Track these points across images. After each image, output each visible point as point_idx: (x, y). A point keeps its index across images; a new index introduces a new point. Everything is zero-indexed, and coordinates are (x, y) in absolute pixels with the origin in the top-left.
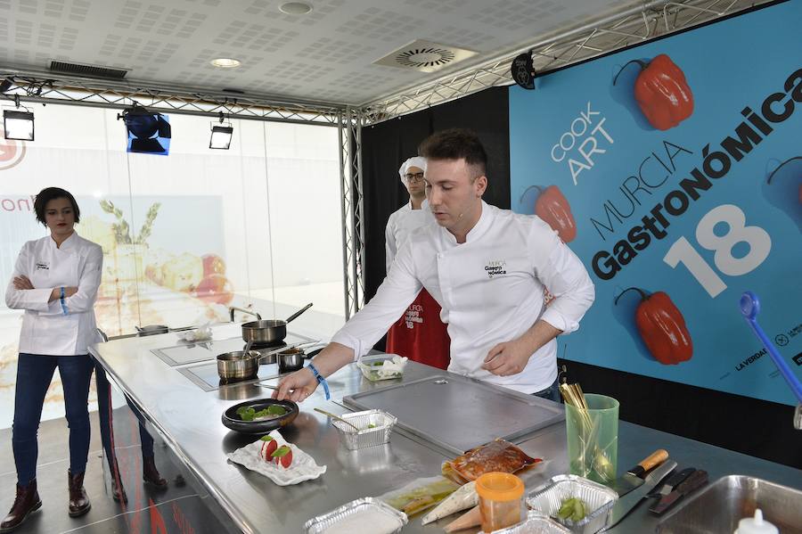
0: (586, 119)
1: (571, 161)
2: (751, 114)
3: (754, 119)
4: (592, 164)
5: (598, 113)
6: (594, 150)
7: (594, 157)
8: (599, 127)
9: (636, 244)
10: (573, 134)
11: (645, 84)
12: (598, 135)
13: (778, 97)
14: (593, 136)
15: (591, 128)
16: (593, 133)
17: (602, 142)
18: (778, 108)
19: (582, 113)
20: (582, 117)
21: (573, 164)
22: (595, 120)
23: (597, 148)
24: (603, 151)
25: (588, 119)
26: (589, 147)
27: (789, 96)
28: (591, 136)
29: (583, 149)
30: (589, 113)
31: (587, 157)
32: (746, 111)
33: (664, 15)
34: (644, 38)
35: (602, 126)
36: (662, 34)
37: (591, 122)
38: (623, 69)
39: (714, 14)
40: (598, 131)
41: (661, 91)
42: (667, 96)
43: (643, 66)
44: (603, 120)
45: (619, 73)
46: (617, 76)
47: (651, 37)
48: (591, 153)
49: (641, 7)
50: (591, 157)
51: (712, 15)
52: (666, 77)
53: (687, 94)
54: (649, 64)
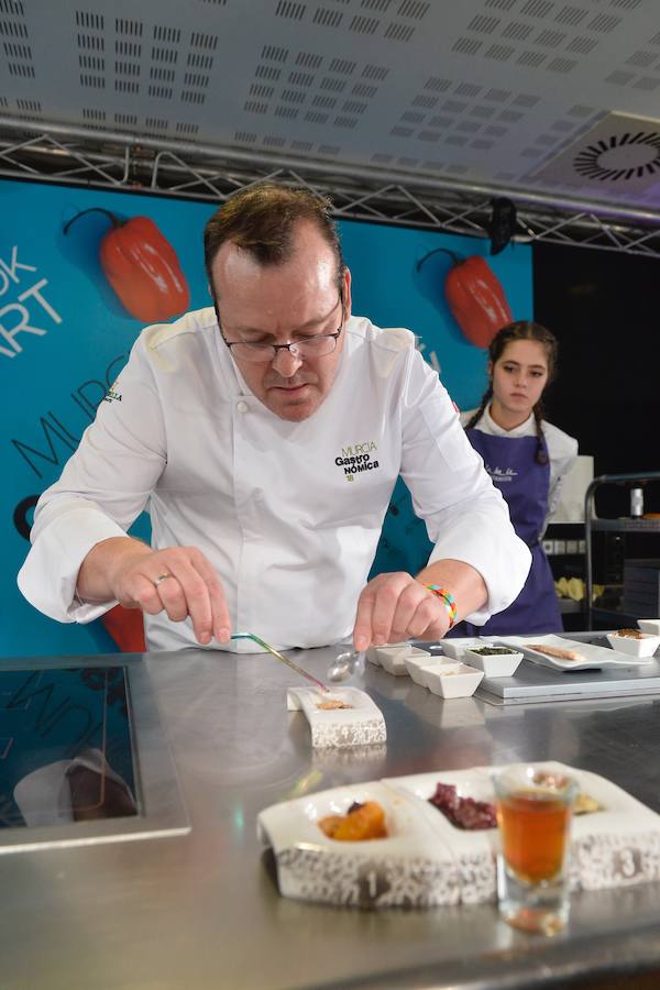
4: (19, 349)
5: (33, 269)
6: (23, 326)
7: (19, 337)
8: (34, 291)
11: (118, 249)
12: (31, 303)
14: (22, 303)
15: (16, 290)
16: (22, 298)
17: (38, 317)
22: (27, 280)
23: (29, 324)
24: (41, 332)
25: (12, 273)
26: (11, 320)
28: (17, 302)
29: (2, 321)
30: (15, 264)
31: (9, 336)
33: (155, 165)
34: (117, 184)
35: (40, 291)
36: (147, 189)
37: (17, 280)
38: (81, 214)
39: (215, 194)
40: (32, 298)
41: (143, 266)
42: (152, 276)
43: (116, 223)
44: (44, 282)
45: (75, 218)
46: (71, 222)
47: (128, 187)
48: (15, 331)
49: (129, 139)
50: (16, 337)
51: (212, 193)
52: (151, 250)
53: (180, 281)
54: (125, 223)
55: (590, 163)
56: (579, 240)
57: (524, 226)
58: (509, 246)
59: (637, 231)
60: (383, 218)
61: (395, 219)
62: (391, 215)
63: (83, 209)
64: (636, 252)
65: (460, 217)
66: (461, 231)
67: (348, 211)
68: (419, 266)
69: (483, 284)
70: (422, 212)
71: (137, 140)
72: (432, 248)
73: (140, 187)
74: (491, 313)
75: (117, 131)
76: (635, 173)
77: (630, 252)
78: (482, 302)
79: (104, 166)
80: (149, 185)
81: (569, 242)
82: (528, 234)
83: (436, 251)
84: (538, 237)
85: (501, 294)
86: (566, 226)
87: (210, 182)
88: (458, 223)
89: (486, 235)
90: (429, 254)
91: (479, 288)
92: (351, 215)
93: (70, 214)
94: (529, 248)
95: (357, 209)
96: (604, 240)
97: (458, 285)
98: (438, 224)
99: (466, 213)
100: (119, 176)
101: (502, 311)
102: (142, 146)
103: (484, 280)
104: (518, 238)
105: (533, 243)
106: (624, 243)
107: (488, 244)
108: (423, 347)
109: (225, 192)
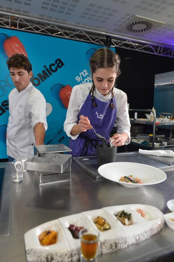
2: (46, 68)
3: (47, 69)
9: (5, 107)
11: (8, 45)
13: (54, 65)
18: (53, 68)
27: (56, 66)
32: (45, 66)
33: (18, 22)
34: (8, 27)
36: (16, 29)
39: (34, 31)
41: (15, 50)
43: (8, 38)
47: (10, 28)
49: (10, 14)
51: (33, 30)
52: (17, 45)
53: (25, 54)
54: (10, 38)
55: (130, 28)
56: (127, 47)
57: (114, 43)
59: (141, 45)
60: (78, 39)
61: (81, 40)
62: (80, 38)
64: (140, 51)
65: (97, 40)
66: (98, 43)
67: (69, 37)
68: (87, 53)
70: (88, 38)
71: (12, 15)
72: (91, 48)
73: (13, 28)
75: (7, 12)
76: (141, 31)
77: (139, 51)
79: (4, 21)
80: (16, 27)
81: (125, 48)
82: (115, 45)
84: (117, 46)
86: (124, 43)
87: (33, 27)
88: (97, 41)
89: (104, 45)
92: (70, 38)
94: (115, 49)
95: (72, 37)
96: (133, 47)
98: (92, 42)
99: (99, 39)
100: (8, 25)
102: (14, 17)
104: (112, 46)
105: (116, 48)
106: (138, 48)
108: (88, 73)
109: (37, 30)
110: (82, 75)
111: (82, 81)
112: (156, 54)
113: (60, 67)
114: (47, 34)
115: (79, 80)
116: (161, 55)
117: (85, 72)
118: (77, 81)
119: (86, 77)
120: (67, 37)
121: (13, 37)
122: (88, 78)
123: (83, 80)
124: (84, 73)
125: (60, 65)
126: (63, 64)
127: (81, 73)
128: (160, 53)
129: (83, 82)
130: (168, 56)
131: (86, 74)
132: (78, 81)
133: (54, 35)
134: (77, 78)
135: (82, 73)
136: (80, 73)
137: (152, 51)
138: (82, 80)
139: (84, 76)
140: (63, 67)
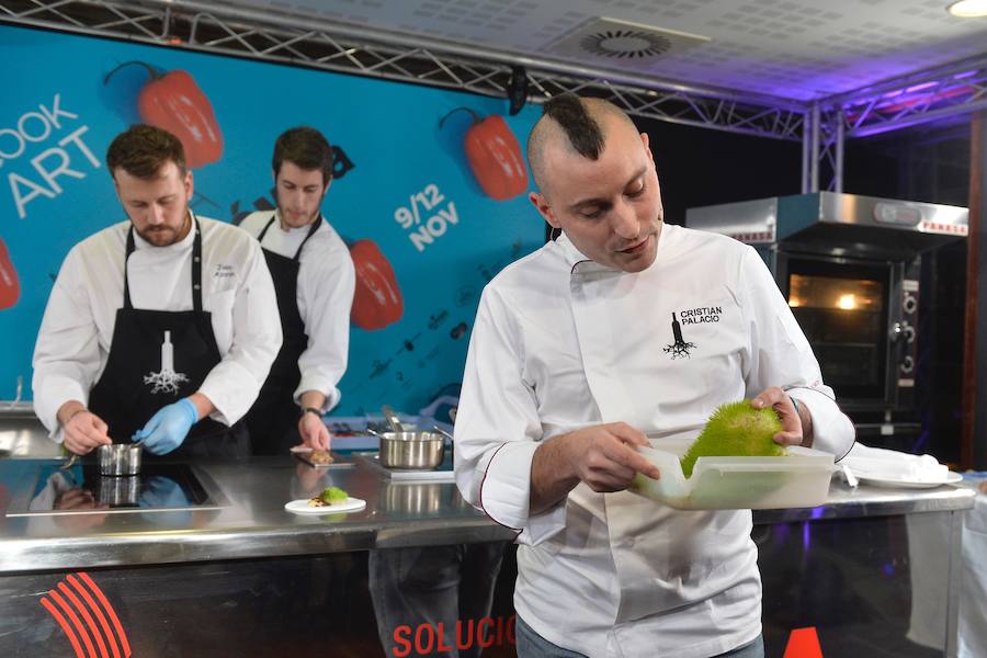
0: (51, 117)
1: (13, 177)
4: (59, 190)
5: (74, 116)
6: (63, 169)
7: (61, 179)
8: (74, 137)
10: (22, 136)
11: (156, 100)
12: (71, 148)
14: (65, 148)
15: (57, 135)
17: (78, 160)
19: (42, 107)
20: (41, 112)
21: (18, 183)
22: (69, 127)
23: (70, 167)
24: (80, 175)
25: (54, 119)
26: (53, 162)
28: (58, 146)
29: (42, 163)
30: (56, 111)
31: (49, 178)
33: (194, 20)
34: (157, 40)
35: (82, 137)
36: (185, 45)
37: (58, 126)
38: (122, 66)
39: (250, 50)
40: (72, 143)
41: (179, 115)
42: (187, 126)
43: (155, 75)
44: (84, 129)
45: (115, 70)
46: (111, 74)
47: (167, 43)
48: (56, 173)
50: (57, 179)
51: (247, 49)
52: (186, 100)
53: (215, 132)
54: (163, 75)
57: (541, 89)
58: (526, 106)
59: (653, 93)
60: (410, 78)
61: (421, 78)
62: (416, 74)
63: (123, 61)
64: (647, 115)
65: (482, 78)
66: (483, 91)
67: (377, 70)
68: (441, 123)
69: (501, 141)
70: (444, 72)
72: (454, 107)
73: (176, 42)
74: (507, 168)
77: (641, 114)
78: (499, 157)
79: (144, 18)
80: (188, 40)
82: (544, 96)
83: (457, 110)
85: (517, 151)
87: (244, 38)
88: (483, 84)
89: (505, 95)
90: (452, 112)
91: (498, 145)
92: (378, 74)
93: (111, 66)
95: (387, 69)
97: (478, 141)
98: (461, 84)
99: (491, 74)
100: (159, 32)
101: (518, 166)
103: (503, 138)
104: (535, 99)
107: (507, 104)
108: (442, 198)
109: (260, 49)
110: (420, 204)
111: (420, 224)
112: (709, 125)
113: (338, 175)
114: (296, 61)
115: (406, 221)
116: (731, 128)
117: (431, 193)
118: (400, 225)
119: (435, 211)
120: (366, 71)
121: (175, 72)
122: (442, 213)
123: (424, 222)
124: (429, 197)
125: (339, 167)
126: (348, 165)
127: (416, 194)
128: (726, 124)
129: (422, 229)
130: (761, 132)
131: (437, 200)
132: (405, 226)
133: (320, 62)
134: (402, 215)
135: (420, 197)
136: (412, 198)
137: (693, 116)
138: (418, 221)
139: (429, 207)
140: (349, 175)
